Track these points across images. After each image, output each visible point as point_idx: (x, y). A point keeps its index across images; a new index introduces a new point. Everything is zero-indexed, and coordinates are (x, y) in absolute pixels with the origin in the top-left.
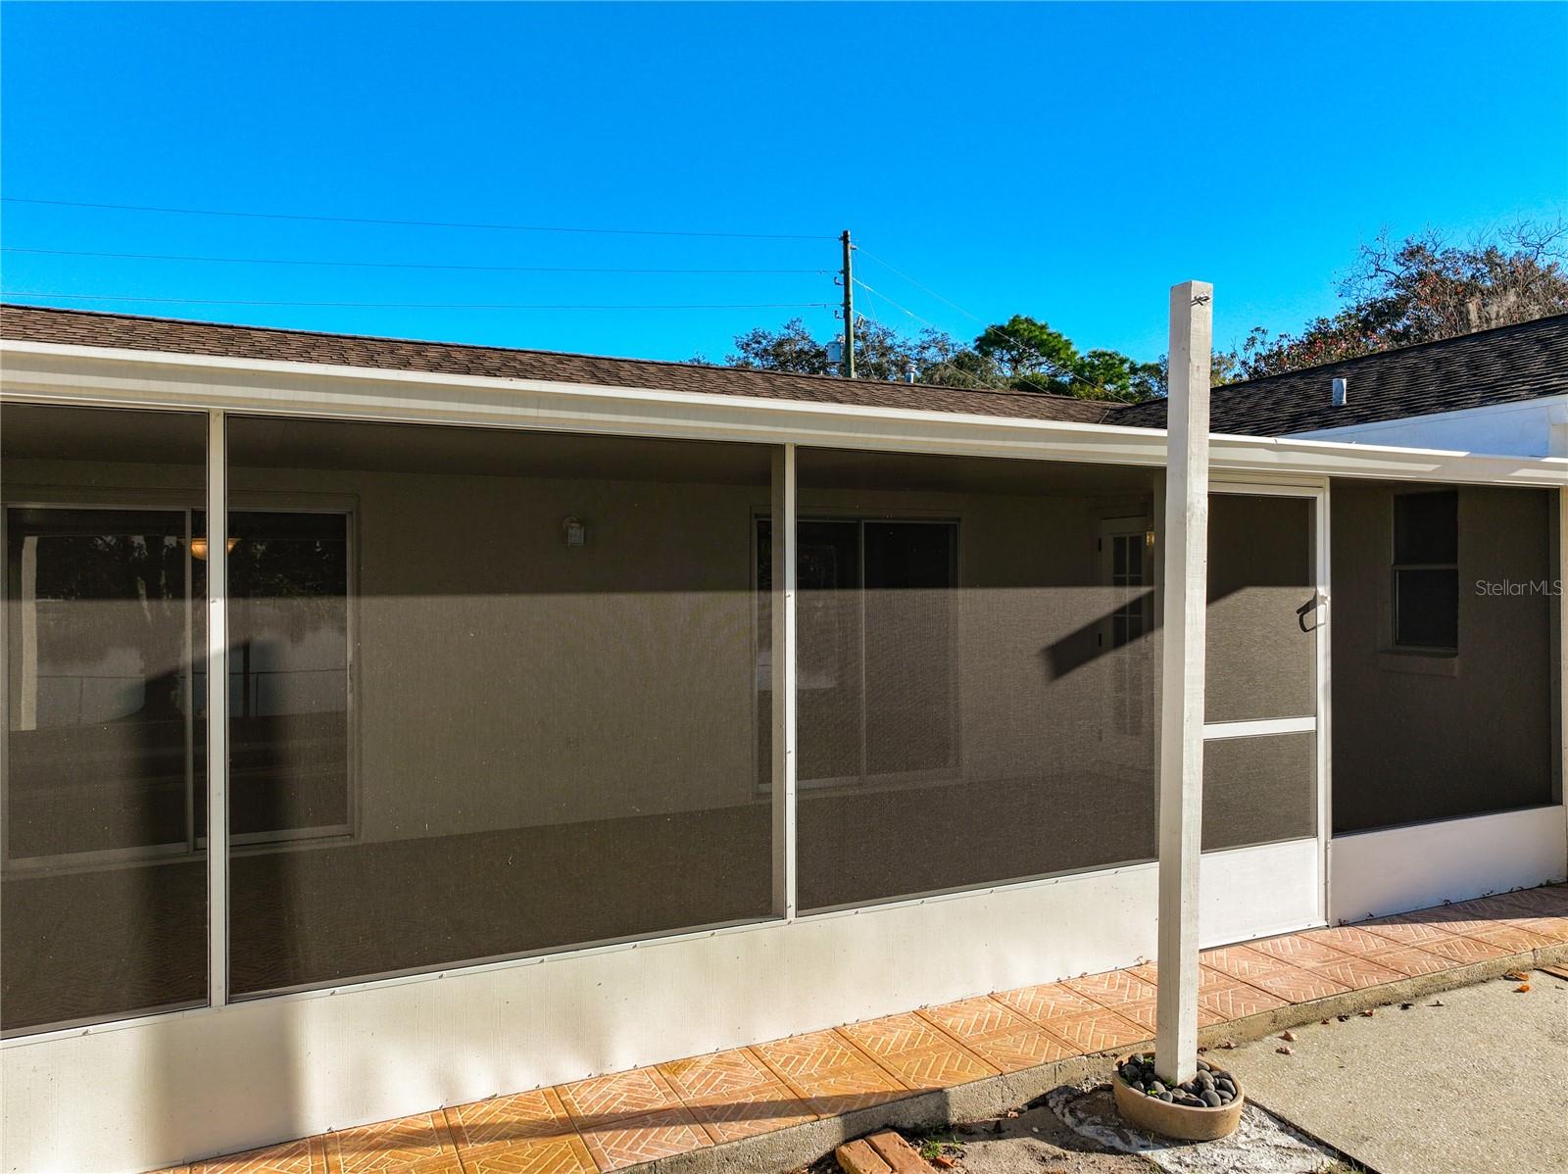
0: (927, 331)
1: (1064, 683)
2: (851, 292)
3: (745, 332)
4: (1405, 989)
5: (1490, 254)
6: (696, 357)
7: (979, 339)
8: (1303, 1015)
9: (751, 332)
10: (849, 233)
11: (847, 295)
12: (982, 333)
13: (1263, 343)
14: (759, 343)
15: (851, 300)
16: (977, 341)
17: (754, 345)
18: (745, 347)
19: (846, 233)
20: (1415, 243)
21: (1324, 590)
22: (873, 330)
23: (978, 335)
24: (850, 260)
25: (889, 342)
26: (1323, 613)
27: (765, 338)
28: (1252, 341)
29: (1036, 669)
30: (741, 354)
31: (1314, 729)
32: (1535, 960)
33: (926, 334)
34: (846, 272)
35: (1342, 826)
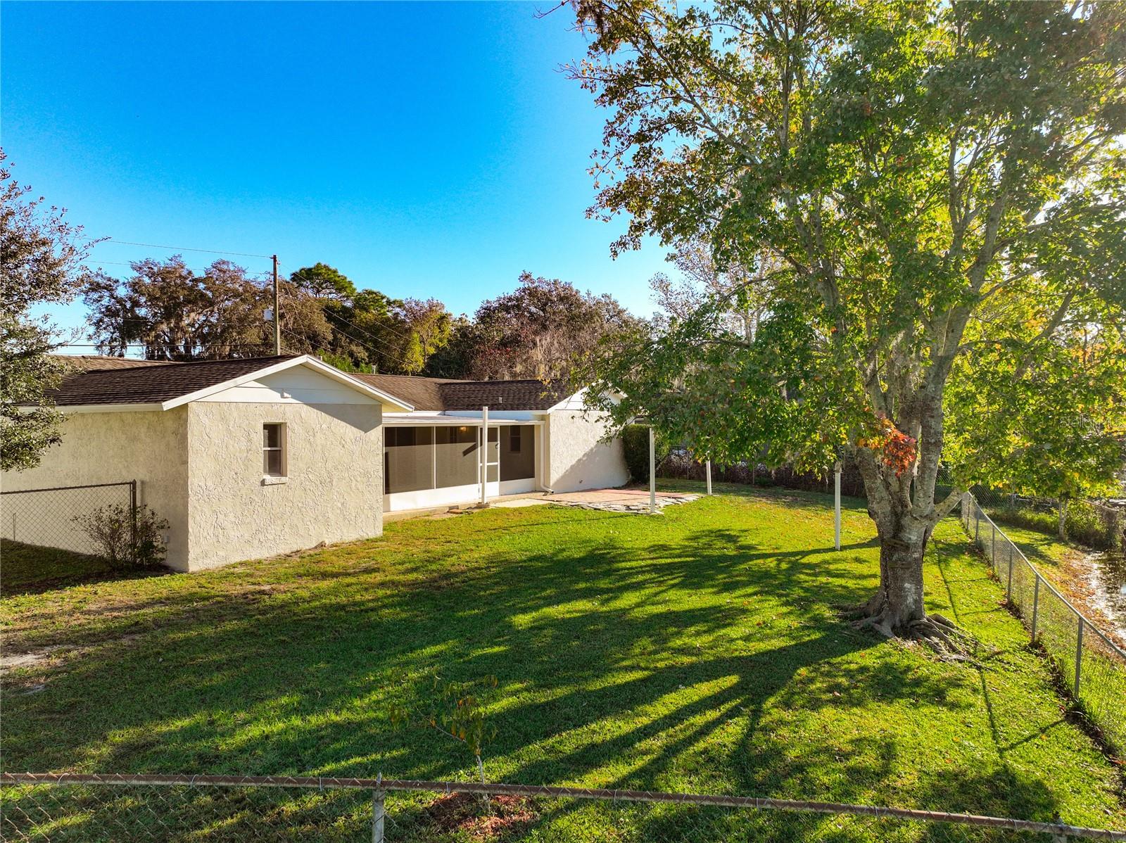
1: (469, 456)
21: (499, 442)
26: (499, 446)
35: (501, 481)
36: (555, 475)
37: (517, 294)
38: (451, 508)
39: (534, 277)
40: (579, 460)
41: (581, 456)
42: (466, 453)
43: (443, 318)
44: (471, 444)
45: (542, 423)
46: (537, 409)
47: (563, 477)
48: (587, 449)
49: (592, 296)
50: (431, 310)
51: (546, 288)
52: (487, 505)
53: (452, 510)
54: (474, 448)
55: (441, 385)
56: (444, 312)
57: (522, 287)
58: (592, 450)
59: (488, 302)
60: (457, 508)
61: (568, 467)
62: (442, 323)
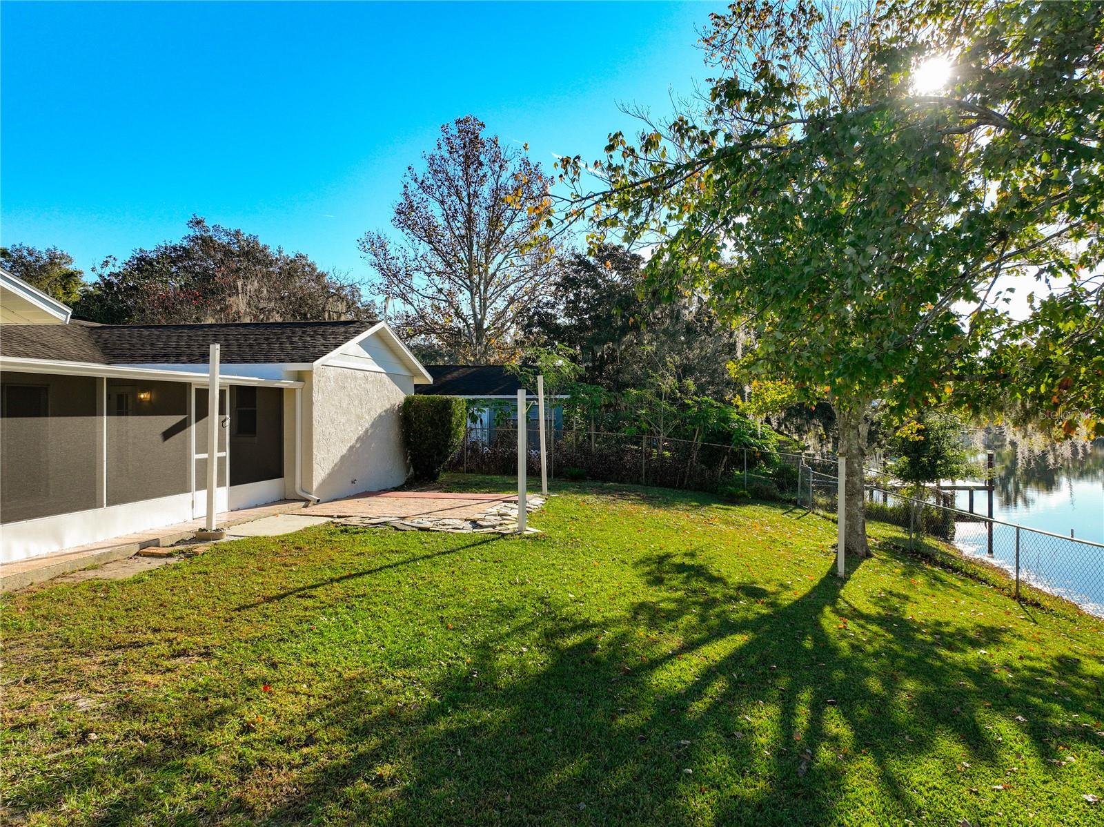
1: (166, 442)
4: (252, 518)
5: (238, 232)
13: (114, 266)
20: (199, 218)
21: (228, 416)
26: (228, 422)
28: (106, 263)
29: (160, 438)
31: (225, 456)
35: (232, 484)
36: (320, 472)
37: (185, 244)
38: (144, 545)
39: (208, 223)
40: (352, 447)
41: (353, 441)
42: (167, 435)
43: (70, 277)
44: (180, 418)
45: (298, 385)
46: (293, 361)
47: (330, 475)
48: (361, 431)
49: (284, 254)
50: (52, 263)
51: (225, 240)
52: (218, 533)
53: (146, 549)
54: (183, 425)
55: (92, 328)
56: (71, 268)
57: (192, 234)
58: (366, 431)
59: (141, 250)
60: (156, 543)
61: (337, 459)
62: (69, 282)
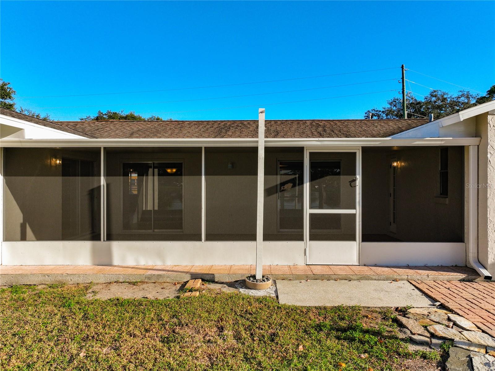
0: (461, 91)
2: (405, 85)
3: (390, 99)
6: (374, 108)
7: (489, 91)
8: (317, 277)
9: (393, 99)
10: (404, 65)
11: (403, 86)
12: (490, 89)
14: (396, 102)
15: (405, 87)
16: (488, 92)
17: (394, 103)
18: (391, 104)
19: (403, 66)
22: (440, 93)
23: (488, 90)
24: (404, 74)
25: (445, 96)
27: (397, 100)
30: (389, 106)
31: (355, 213)
32: (408, 278)
33: (461, 92)
34: (403, 78)
